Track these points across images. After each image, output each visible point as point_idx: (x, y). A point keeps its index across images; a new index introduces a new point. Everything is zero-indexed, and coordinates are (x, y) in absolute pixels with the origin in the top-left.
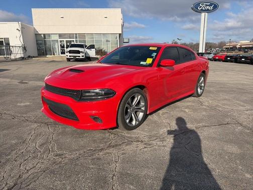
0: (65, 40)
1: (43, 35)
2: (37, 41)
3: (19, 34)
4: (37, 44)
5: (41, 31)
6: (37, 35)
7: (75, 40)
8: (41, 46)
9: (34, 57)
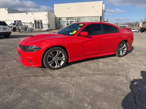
0: (69, 21)
1: (58, 18)
2: (55, 21)
3: (47, 18)
4: (56, 23)
5: (58, 16)
6: (56, 18)
7: (74, 20)
8: (57, 24)
9: (53, 30)
